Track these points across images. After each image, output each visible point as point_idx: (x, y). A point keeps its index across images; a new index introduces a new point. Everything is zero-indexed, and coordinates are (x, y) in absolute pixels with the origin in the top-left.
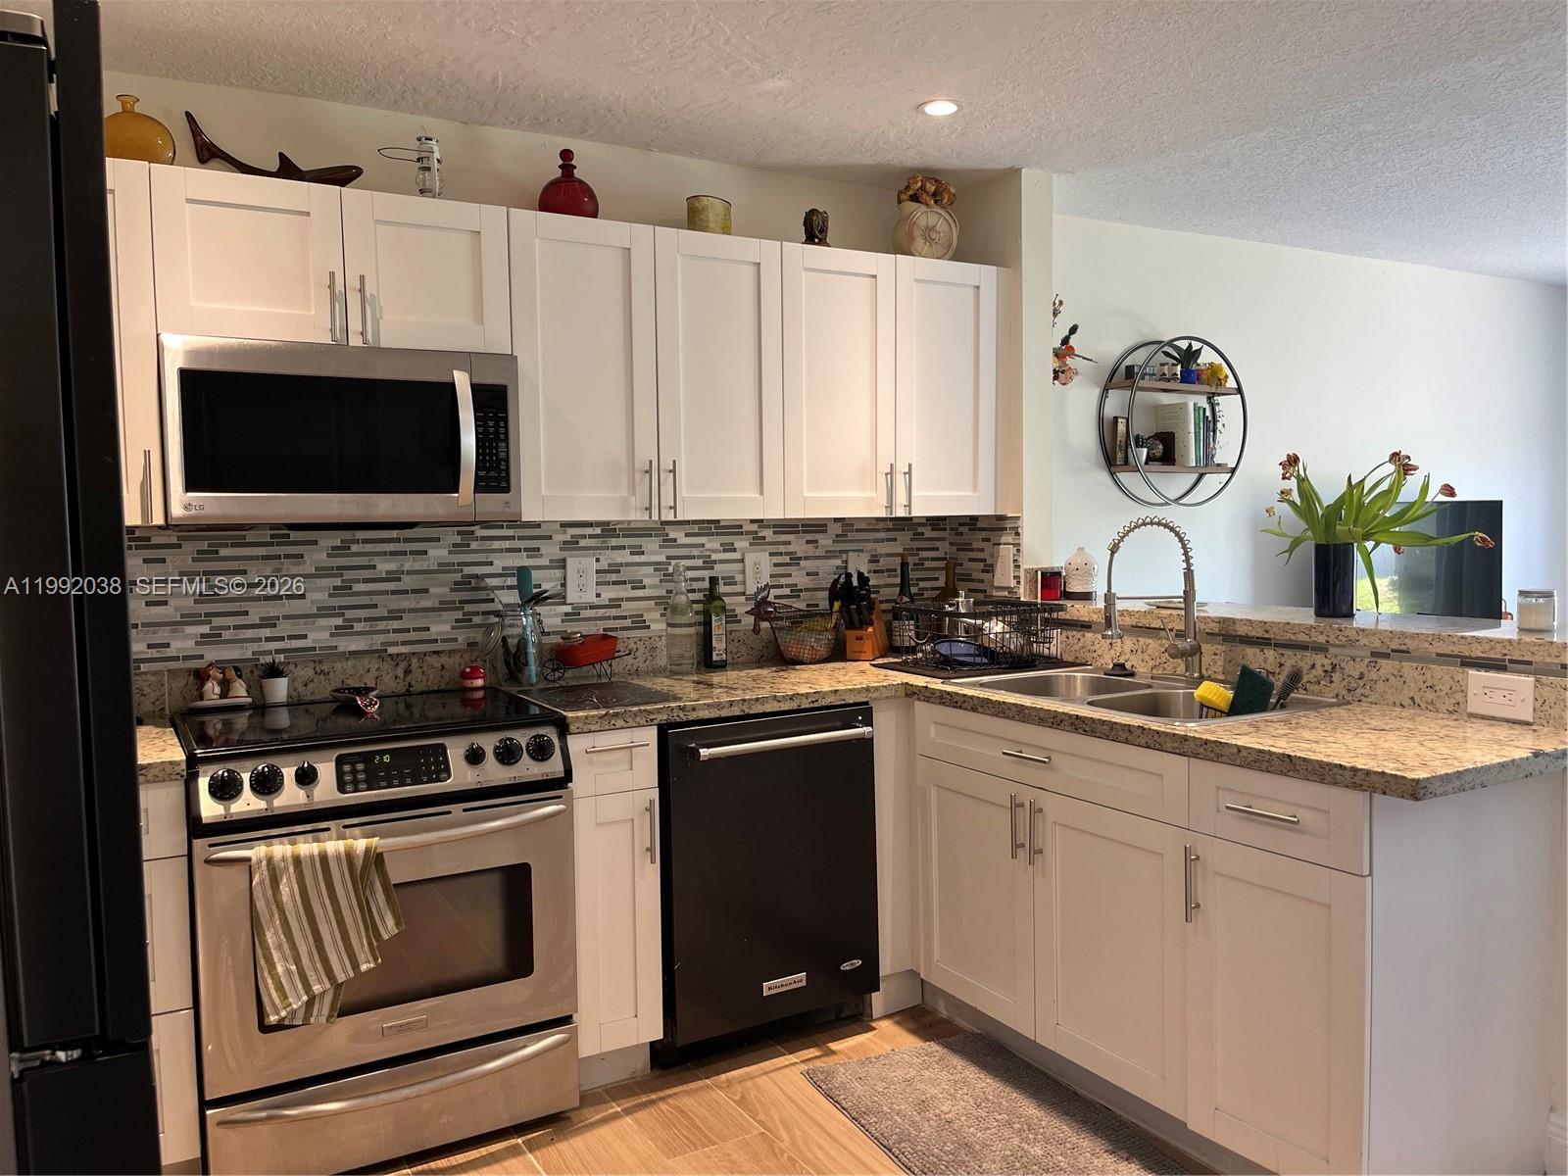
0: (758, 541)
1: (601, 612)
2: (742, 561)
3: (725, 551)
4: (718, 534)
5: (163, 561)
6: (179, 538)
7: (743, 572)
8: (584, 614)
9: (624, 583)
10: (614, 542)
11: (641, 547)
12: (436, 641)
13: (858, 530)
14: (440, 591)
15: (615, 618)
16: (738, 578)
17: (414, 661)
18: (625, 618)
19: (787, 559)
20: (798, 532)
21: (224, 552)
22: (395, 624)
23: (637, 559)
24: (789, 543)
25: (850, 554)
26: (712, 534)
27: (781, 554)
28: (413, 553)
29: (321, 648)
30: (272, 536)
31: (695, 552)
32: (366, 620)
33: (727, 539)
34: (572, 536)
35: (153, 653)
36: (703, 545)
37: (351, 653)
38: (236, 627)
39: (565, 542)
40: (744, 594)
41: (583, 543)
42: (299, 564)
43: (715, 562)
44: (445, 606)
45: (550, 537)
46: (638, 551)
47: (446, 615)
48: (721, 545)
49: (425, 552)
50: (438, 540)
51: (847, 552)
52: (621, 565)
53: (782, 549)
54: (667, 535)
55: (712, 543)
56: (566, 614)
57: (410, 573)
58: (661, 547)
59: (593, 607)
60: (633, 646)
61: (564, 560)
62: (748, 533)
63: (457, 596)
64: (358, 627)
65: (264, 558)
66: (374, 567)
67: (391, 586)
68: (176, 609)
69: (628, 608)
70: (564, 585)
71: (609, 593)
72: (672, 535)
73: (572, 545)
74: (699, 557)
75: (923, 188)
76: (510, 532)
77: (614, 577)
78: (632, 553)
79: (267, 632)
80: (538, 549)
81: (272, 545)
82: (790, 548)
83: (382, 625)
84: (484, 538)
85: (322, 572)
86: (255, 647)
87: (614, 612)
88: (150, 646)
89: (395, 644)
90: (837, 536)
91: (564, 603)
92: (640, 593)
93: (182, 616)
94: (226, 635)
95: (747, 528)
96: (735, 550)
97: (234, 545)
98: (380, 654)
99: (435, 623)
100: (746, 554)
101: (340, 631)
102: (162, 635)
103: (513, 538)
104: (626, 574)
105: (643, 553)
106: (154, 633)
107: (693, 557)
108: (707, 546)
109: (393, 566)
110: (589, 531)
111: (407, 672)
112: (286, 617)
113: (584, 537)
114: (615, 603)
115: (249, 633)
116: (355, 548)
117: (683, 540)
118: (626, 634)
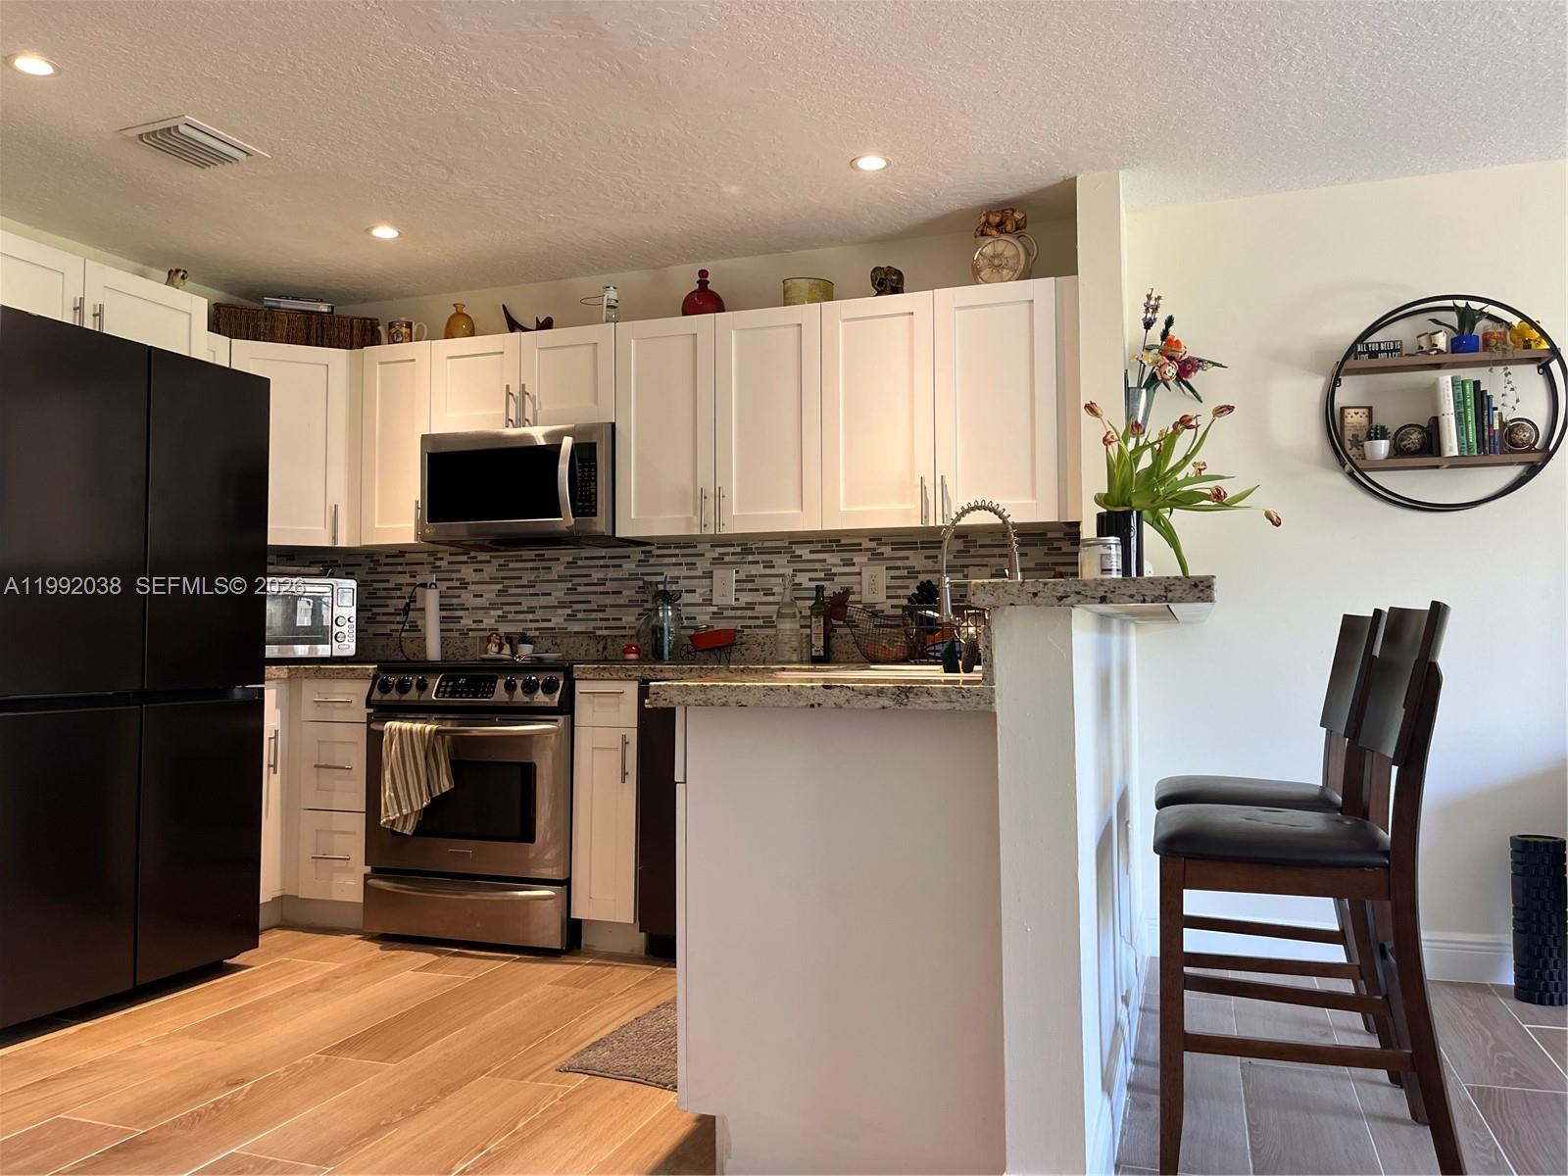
0: (876, 556)
1: (739, 613)
2: (860, 574)
3: (844, 565)
4: (839, 551)
5: (482, 570)
6: (491, 557)
7: (860, 583)
8: (726, 613)
9: (757, 590)
10: (751, 558)
11: (772, 562)
12: (625, 628)
13: (981, 546)
14: (629, 593)
15: (750, 618)
16: (856, 588)
17: (609, 640)
18: (757, 618)
19: (905, 573)
20: (917, 548)
21: (511, 565)
22: (601, 615)
23: (768, 571)
24: (907, 558)
25: (971, 568)
26: (833, 551)
27: (898, 568)
28: (614, 566)
29: (559, 628)
30: (536, 555)
31: (818, 566)
32: (585, 611)
33: (846, 555)
34: (720, 554)
35: (475, 626)
36: (825, 561)
37: (575, 633)
38: (516, 612)
39: (714, 559)
40: (860, 602)
41: (727, 559)
42: (547, 573)
43: (835, 574)
44: (632, 604)
45: (703, 555)
46: (769, 565)
47: (633, 610)
48: (842, 560)
49: (621, 566)
50: (629, 557)
51: (967, 566)
52: (755, 576)
53: (899, 563)
54: (794, 552)
55: (832, 559)
56: (714, 613)
57: (611, 580)
58: (788, 562)
59: (734, 609)
60: (761, 640)
61: (712, 572)
62: (867, 550)
63: (640, 597)
64: (580, 616)
65: (532, 569)
66: (590, 576)
67: (601, 589)
68: (488, 599)
69: (760, 610)
70: (711, 591)
71: (745, 598)
72: (798, 552)
73: (718, 561)
74: (821, 570)
75: (987, 221)
76: (677, 551)
77: (750, 586)
78: (765, 567)
79: (530, 616)
80: (694, 564)
81: (534, 560)
82: (908, 563)
83: (594, 615)
84: (659, 556)
85: (562, 579)
86: (524, 625)
87: (749, 613)
88: (474, 622)
89: (601, 628)
90: (958, 551)
91: (711, 605)
92: (770, 599)
93: (490, 604)
94: (510, 617)
95: (866, 544)
96: (854, 564)
97: (517, 561)
98: (591, 635)
99: (628, 615)
100: (863, 568)
101: (571, 617)
102: (480, 615)
103: (677, 555)
104: (759, 582)
105: (773, 567)
106: (477, 613)
107: (816, 570)
108: (828, 561)
109: (601, 576)
110: (731, 550)
111: (604, 648)
112: (540, 607)
113: (727, 554)
114: (750, 606)
115: (521, 617)
116: (580, 563)
117: (807, 556)
118: (757, 631)
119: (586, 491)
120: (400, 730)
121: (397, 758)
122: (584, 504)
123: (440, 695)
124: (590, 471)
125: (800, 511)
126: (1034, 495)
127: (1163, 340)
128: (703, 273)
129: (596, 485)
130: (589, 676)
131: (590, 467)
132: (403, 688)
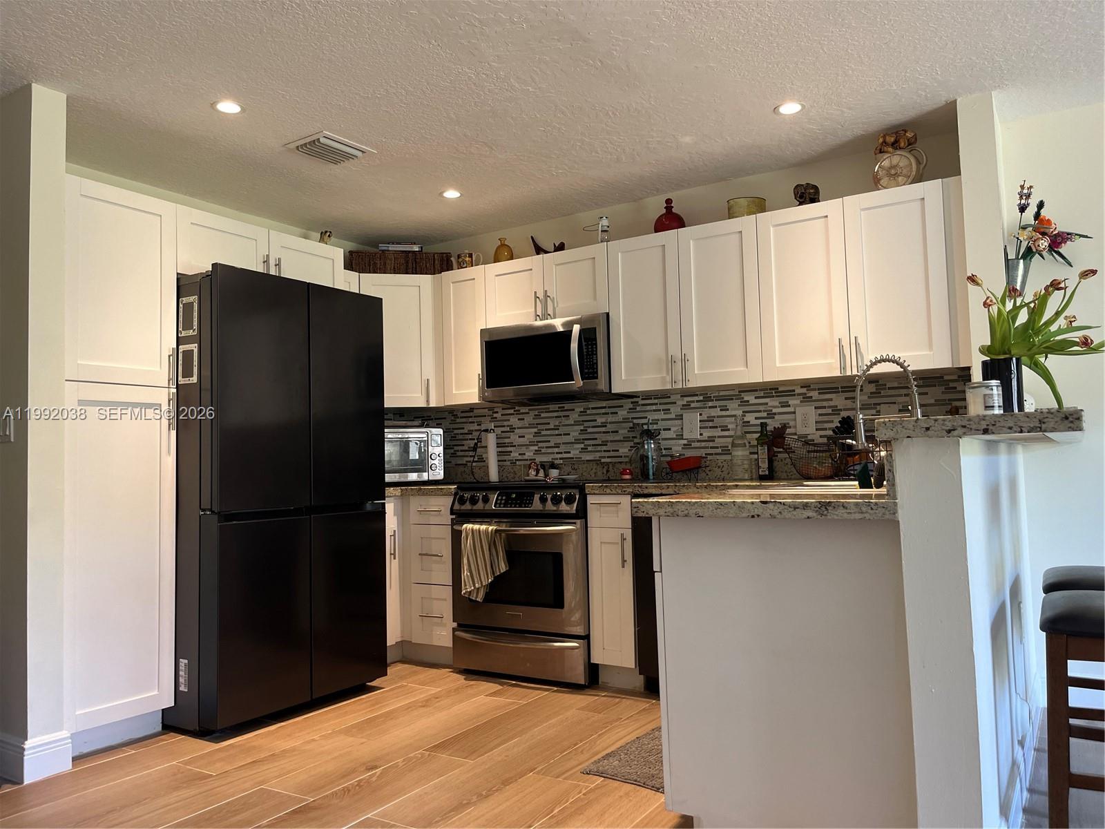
0: (806, 399)
1: (703, 444)
2: (794, 413)
3: (782, 407)
4: (777, 396)
5: (523, 419)
6: (529, 410)
7: (795, 420)
8: (694, 445)
9: (716, 427)
10: (710, 404)
11: (726, 406)
12: (621, 457)
13: (889, 388)
14: (623, 432)
15: (711, 448)
16: (792, 423)
17: (611, 465)
18: (717, 447)
19: (830, 411)
21: (543, 415)
22: (604, 448)
23: (724, 413)
24: (831, 400)
25: (882, 405)
26: (773, 396)
27: (825, 407)
28: (612, 413)
29: (576, 458)
30: (559, 408)
31: (761, 408)
32: (593, 445)
33: (784, 399)
34: (687, 402)
35: (520, 457)
36: (767, 404)
37: (587, 461)
38: (547, 447)
39: (683, 405)
40: (795, 434)
41: (693, 405)
42: (567, 420)
43: (775, 414)
44: (626, 439)
45: (675, 403)
46: (724, 409)
47: (626, 444)
48: (780, 403)
49: (617, 413)
50: (622, 406)
51: (879, 404)
52: (714, 417)
53: (825, 404)
54: (743, 398)
55: (773, 402)
56: (684, 445)
57: (610, 423)
58: (739, 405)
59: (699, 441)
60: (720, 464)
61: (682, 415)
62: (799, 395)
63: (631, 435)
64: (590, 449)
65: (556, 417)
66: (596, 420)
67: (603, 429)
68: (528, 439)
69: (719, 442)
70: (682, 429)
71: (707, 434)
72: (746, 399)
73: (686, 407)
74: (765, 411)
75: (884, 142)
76: (656, 401)
77: (711, 424)
78: (721, 410)
79: (556, 450)
80: (669, 410)
81: (558, 411)
82: (832, 403)
83: (599, 448)
84: (643, 405)
85: (577, 423)
86: (552, 456)
87: (711, 444)
88: (519, 454)
89: (604, 457)
90: (871, 393)
91: (682, 439)
92: (726, 433)
93: (530, 442)
94: (543, 451)
95: (798, 391)
96: (789, 406)
97: (546, 412)
98: (597, 462)
99: (622, 447)
100: (797, 409)
101: (584, 450)
102: (523, 450)
103: (656, 404)
104: (717, 422)
105: (728, 410)
107: (760, 411)
108: (770, 404)
109: (604, 420)
110: (696, 398)
111: (608, 471)
112: (563, 443)
113: (693, 402)
114: (711, 439)
115: (550, 450)
116: (588, 412)
117: (752, 400)
118: (718, 457)
119: (590, 361)
120: (472, 530)
121: (471, 549)
122: (589, 370)
123: (498, 506)
124: (592, 348)
125: (746, 369)
126: (930, 347)
127: (1035, 220)
128: (669, 201)
129: (597, 357)
130: (596, 492)
131: (592, 345)
132: (474, 501)
